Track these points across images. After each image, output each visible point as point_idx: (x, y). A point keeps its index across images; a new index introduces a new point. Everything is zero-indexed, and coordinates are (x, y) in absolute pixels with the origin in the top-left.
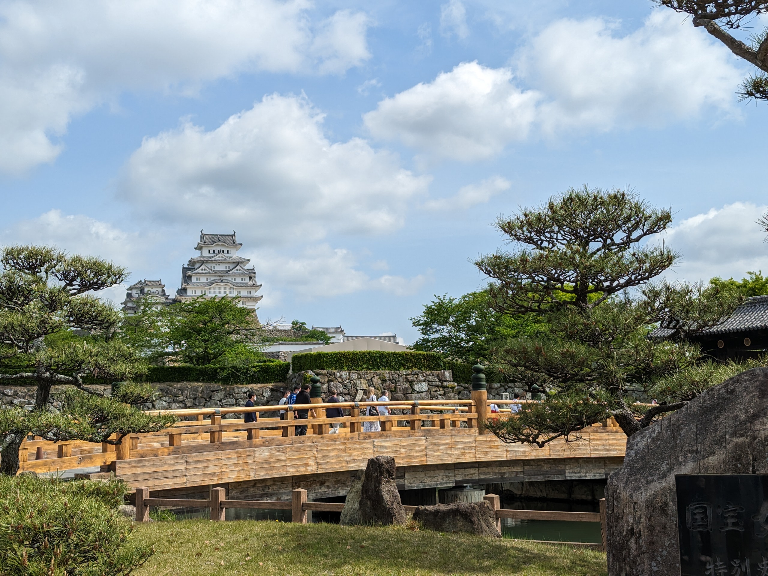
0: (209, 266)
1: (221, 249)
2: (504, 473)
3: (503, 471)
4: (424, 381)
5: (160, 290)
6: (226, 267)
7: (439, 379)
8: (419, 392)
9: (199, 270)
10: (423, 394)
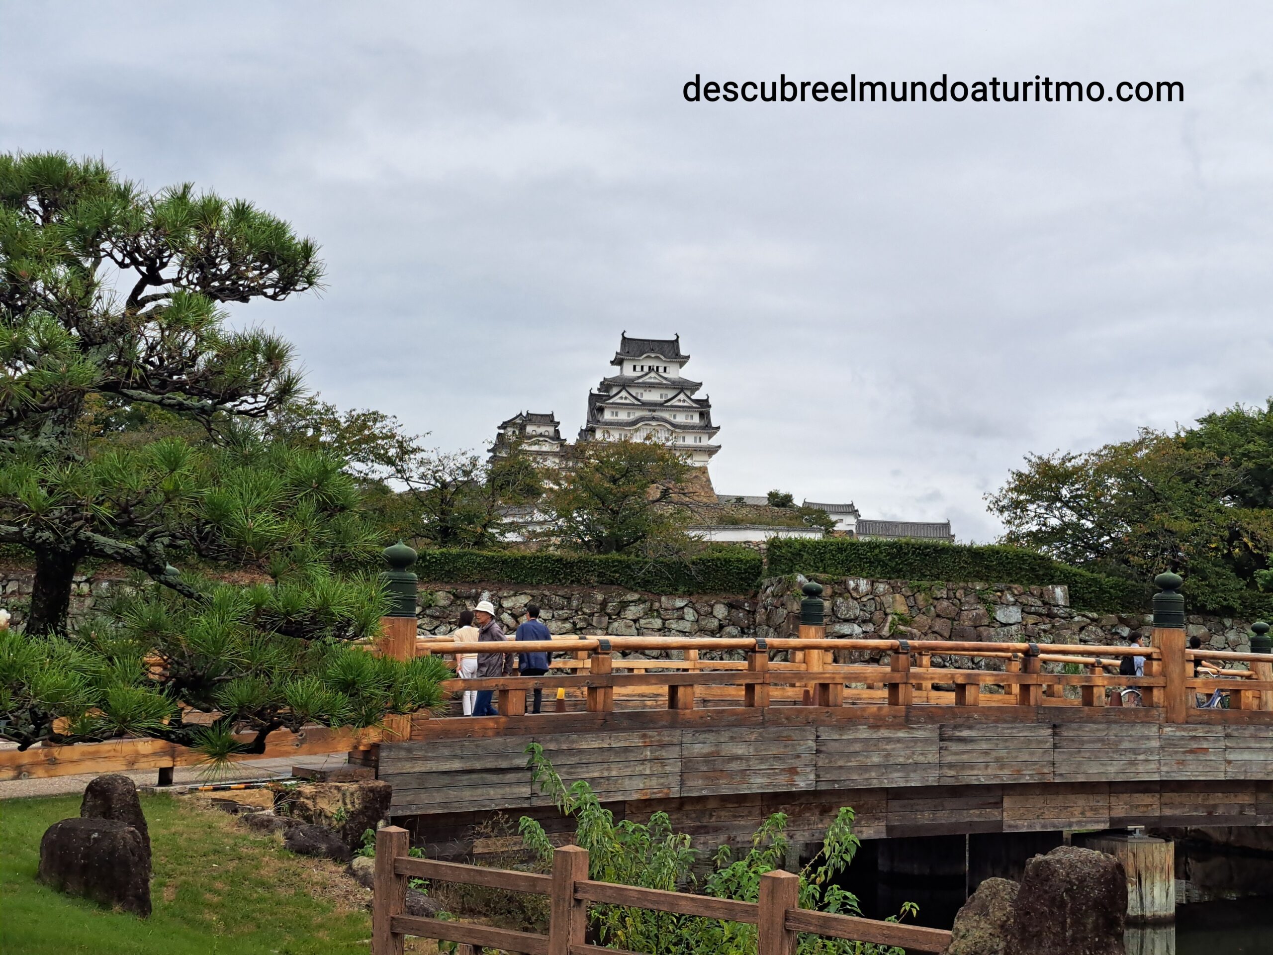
0: (633, 392)
1: (654, 363)
2: (1215, 806)
3: (1212, 802)
4: (1014, 604)
5: (551, 430)
6: (662, 396)
7: (1043, 602)
8: (1005, 625)
9: (616, 400)
10: (1013, 627)
